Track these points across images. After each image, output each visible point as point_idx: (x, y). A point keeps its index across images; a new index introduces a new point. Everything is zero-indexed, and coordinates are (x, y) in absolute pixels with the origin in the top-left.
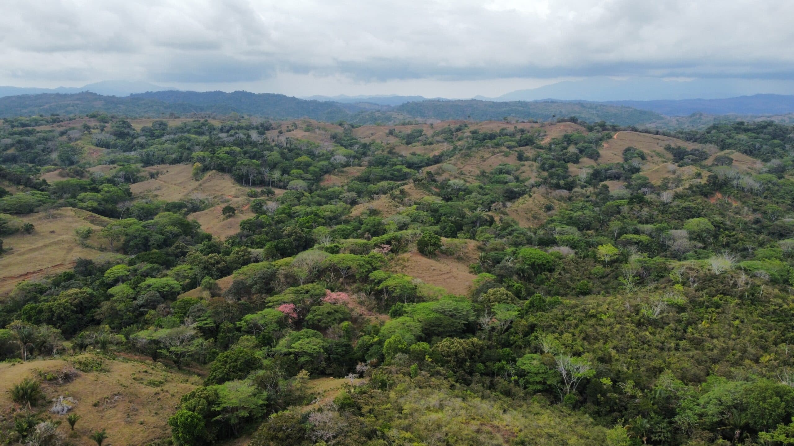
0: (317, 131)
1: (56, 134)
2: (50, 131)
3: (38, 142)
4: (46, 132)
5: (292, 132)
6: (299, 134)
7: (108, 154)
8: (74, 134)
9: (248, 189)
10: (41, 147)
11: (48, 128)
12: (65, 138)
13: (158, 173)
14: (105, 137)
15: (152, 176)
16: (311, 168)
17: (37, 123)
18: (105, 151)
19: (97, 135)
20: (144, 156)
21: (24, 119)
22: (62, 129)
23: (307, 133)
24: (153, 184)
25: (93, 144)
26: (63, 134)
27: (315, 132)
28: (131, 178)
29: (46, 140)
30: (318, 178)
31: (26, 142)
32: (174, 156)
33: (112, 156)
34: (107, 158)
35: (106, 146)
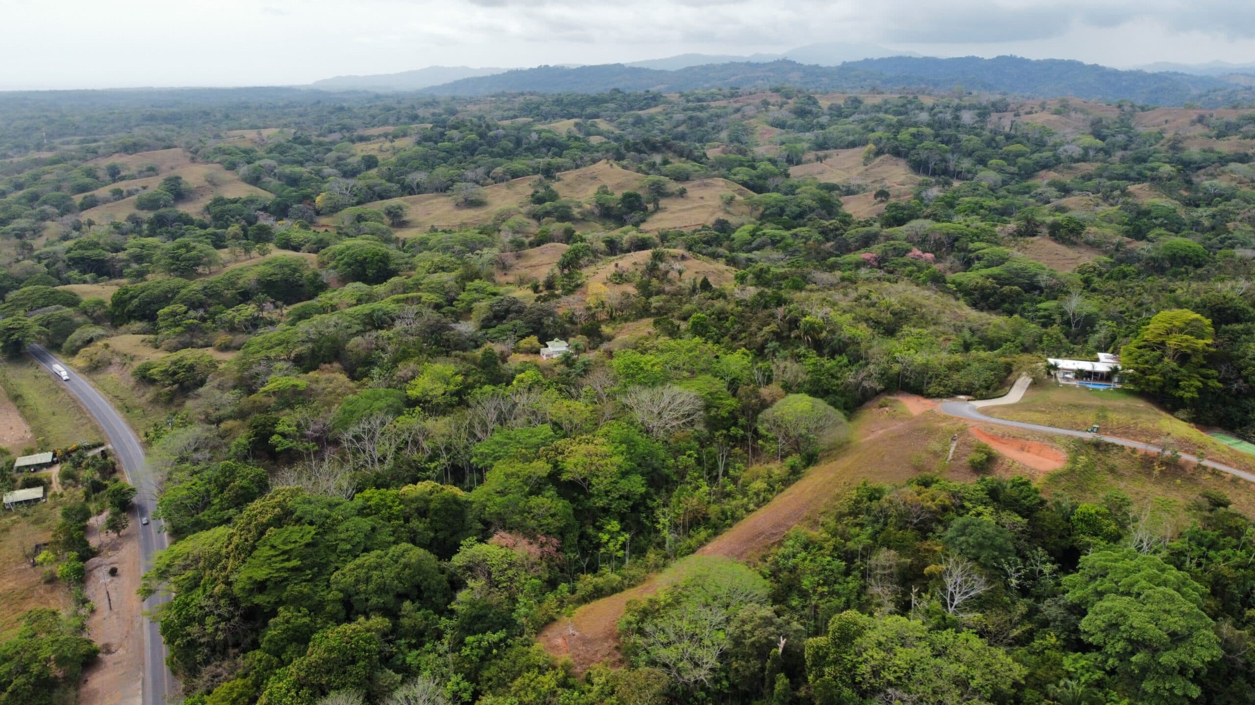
0: (1073, 114)
1: (730, 110)
2: (725, 107)
3: (710, 119)
4: (719, 108)
5: (1034, 115)
6: (1041, 119)
7: (781, 134)
8: (749, 110)
9: (921, 178)
10: (710, 124)
11: (723, 103)
12: (738, 115)
13: (826, 157)
14: (783, 114)
15: (819, 159)
16: (1021, 160)
17: (713, 97)
18: (778, 131)
19: (775, 113)
20: (821, 138)
21: (699, 92)
22: (738, 105)
23: (1055, 117)
24: (818, 166)
25: (767, 123)
26: (737, 110)
27: (1068, 116)
28: (793, 160)
29: (718, 116)
30: (1028, 173)
31: (698, 118)
32: (851, 138)
33: (783, 138)
34: (778, 139)
35: (782, 125)
